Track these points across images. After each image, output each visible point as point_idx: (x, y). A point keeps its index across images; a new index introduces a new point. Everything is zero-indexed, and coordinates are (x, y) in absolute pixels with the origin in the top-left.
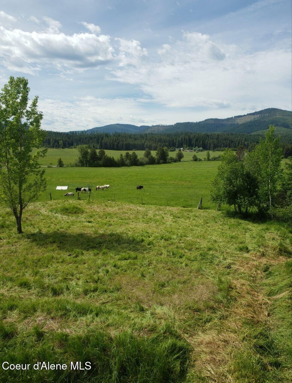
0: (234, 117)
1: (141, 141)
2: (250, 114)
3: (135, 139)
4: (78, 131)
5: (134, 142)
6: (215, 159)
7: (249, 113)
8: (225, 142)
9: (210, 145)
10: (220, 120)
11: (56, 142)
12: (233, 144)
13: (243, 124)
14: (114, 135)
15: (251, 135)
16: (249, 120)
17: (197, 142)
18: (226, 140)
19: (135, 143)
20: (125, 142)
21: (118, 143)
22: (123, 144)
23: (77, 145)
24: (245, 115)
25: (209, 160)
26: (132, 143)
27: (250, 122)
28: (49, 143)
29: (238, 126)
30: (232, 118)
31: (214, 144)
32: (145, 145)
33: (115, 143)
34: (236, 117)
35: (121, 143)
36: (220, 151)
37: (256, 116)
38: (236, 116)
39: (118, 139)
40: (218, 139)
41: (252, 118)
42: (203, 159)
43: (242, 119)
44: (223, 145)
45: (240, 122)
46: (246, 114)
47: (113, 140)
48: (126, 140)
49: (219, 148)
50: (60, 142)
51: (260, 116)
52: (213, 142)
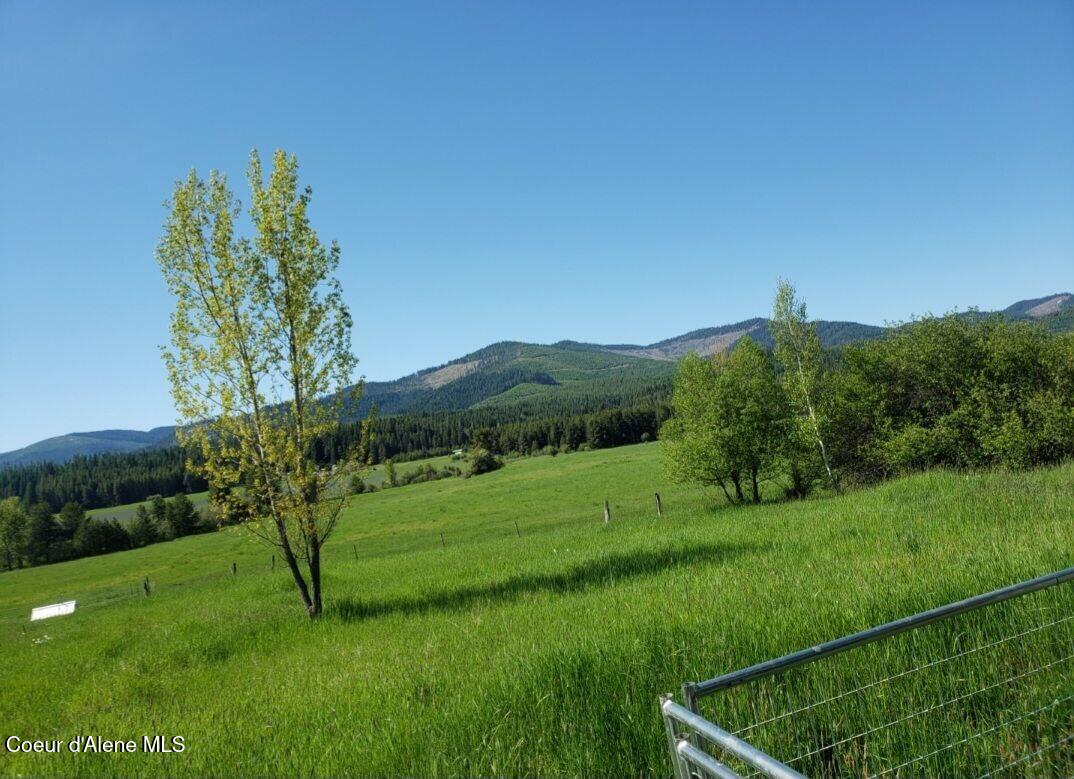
0: (418, 372)
1: (171, 470)
2: (456, 362)
3: (151, 466)
5: (146, 475)
6: (410, 480)
7: (452, 359)
8: (413, 436)
9: (377, 450)
10: (383, 384)
12: (436, 439)
13: (443, 389)
14: (75, 466)
15: (471, 412)
16: (456, 376)
17: (339, 447)
18: (416, 432)
19: (151, 478)
20: (116, 481)
21: (95, 486)
22: (110, 489)
24: (443, 366)
25: (395, 484)
26: (142, 478)
27: (461, 381)
29: (431, 393)
30: (412, 376)
31: (387, 446)
32: (186, 477)
33: (83, 488)
34: (422, 373)
35: (104, 485)
36: (406, 461)
37: (470, 365)
38: (422, 371)
39: (90, 476)
40: (393, 431)
41: (461, 371)
42: (379, 486)
43: (439, 376)
44: (410, 444)
45: (436, 382)
46: (446, 363)
47: (74, 481)
48: (118, 473)
49: (402, 455)
51: (479, 365)
52: (383, 441)
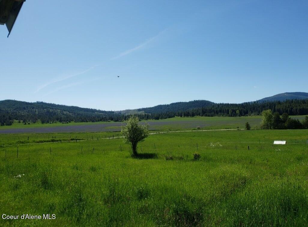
4: (251, 102)
11: (233, 112)
14: (286, 102)
23: (251, 113)
28: (228, 113)
33: (288, 109)
47: (286, 107)
50: (237, 111)
